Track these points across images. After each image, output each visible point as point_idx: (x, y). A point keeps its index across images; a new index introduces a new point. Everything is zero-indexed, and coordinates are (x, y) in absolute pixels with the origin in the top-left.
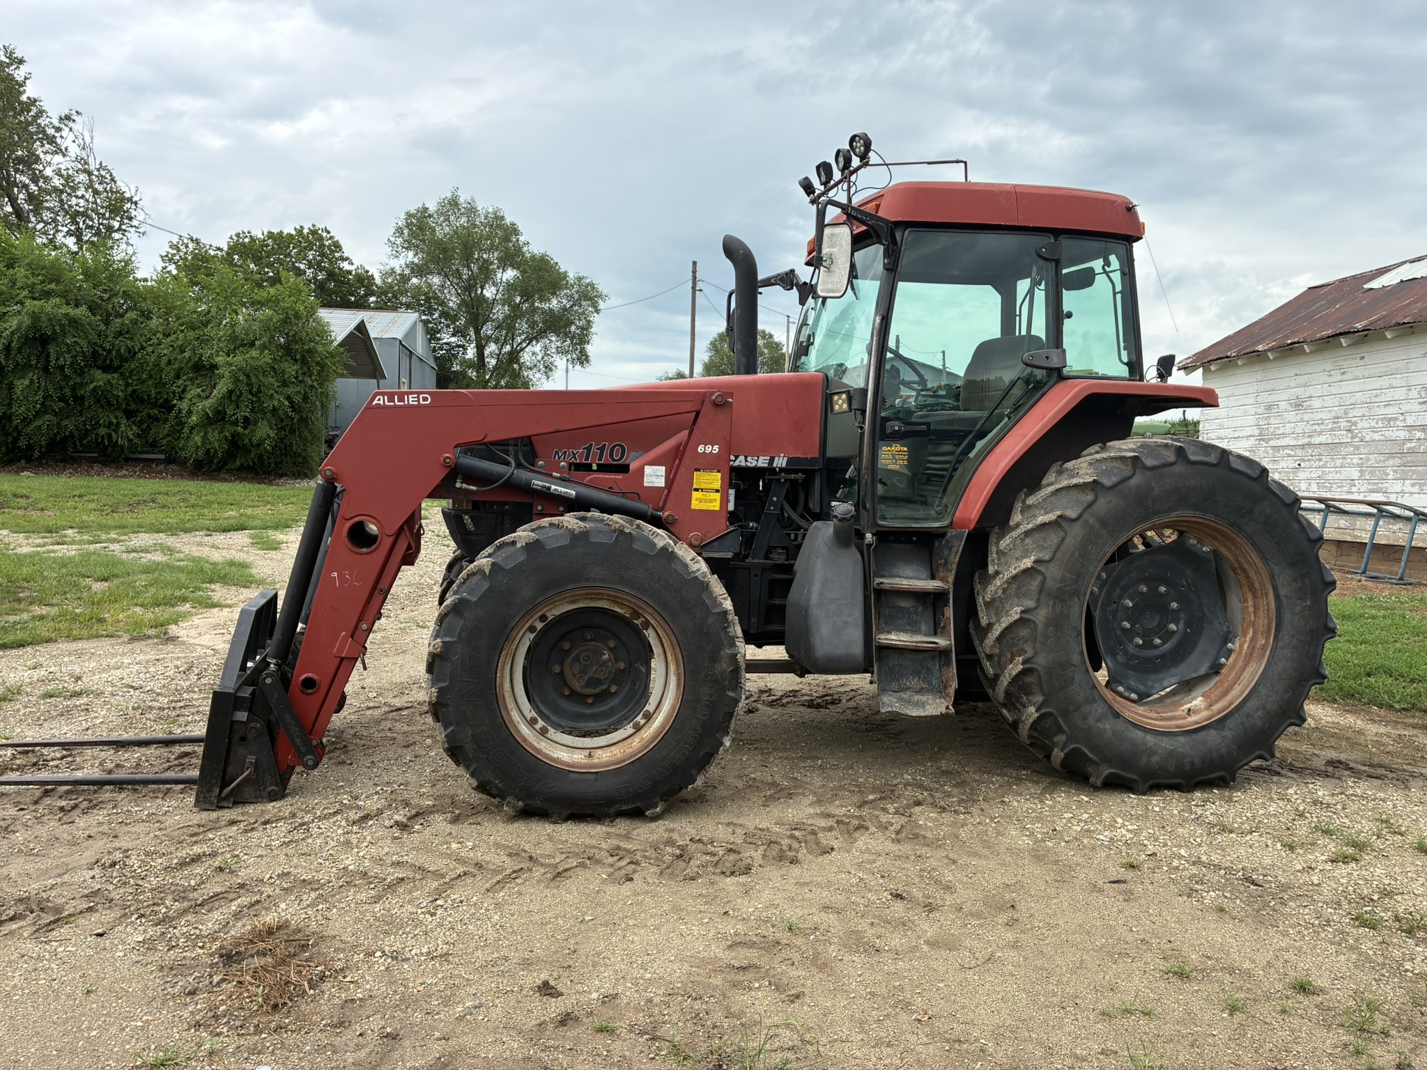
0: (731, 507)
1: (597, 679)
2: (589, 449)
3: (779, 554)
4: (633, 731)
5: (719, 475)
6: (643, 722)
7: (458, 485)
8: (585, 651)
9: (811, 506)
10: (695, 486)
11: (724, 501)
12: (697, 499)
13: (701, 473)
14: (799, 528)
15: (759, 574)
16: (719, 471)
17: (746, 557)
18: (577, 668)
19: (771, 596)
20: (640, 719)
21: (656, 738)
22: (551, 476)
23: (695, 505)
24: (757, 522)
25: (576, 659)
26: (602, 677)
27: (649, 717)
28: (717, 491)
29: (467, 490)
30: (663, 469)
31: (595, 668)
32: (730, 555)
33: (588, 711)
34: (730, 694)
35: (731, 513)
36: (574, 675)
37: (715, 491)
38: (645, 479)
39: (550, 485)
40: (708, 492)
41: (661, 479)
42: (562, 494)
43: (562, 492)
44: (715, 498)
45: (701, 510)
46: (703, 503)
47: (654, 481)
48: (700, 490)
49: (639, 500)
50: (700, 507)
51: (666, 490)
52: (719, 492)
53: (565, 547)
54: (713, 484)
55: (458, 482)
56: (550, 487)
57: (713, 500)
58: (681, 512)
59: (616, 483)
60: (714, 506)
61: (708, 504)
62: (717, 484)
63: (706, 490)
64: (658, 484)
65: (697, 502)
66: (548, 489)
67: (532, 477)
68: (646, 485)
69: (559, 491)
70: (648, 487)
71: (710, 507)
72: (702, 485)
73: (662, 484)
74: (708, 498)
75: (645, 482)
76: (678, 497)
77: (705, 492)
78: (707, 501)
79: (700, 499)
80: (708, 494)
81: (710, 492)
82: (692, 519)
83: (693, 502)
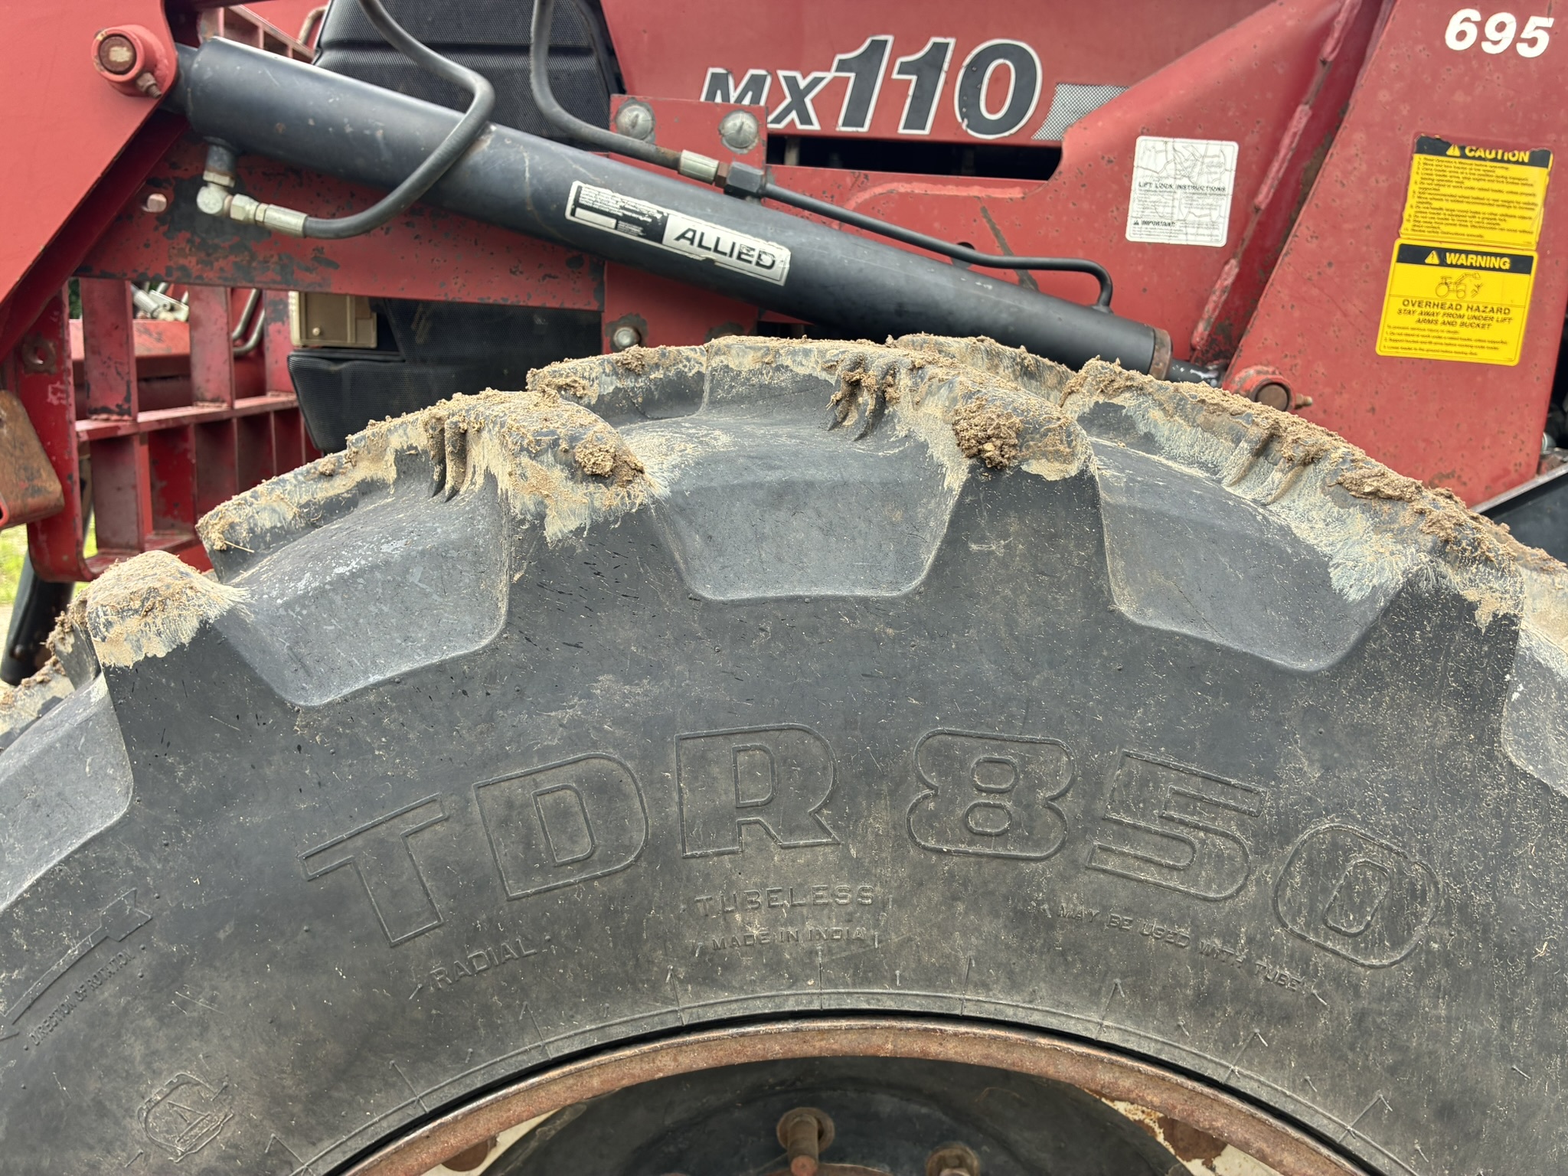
2: (866, 66)
5: (1538, 178)
7: (210, 200)
10: (1408, 235)
12: (1409, 305)
13: (1450, 163)
16: (1538, 160)
22: (672, 166)
23: (1398, 334)
28: (1520, 264)
29: (256, 229)
30: (1228, 152)
37: (1507, 266)
38: (1134, 208)
39: (666, 211)
40: (1471, 267)
41: (1211, 207)
42: (726, 259)
43: (725, 247)
44: (1506, 302)
45: (1430, 361)
46: (1439, 327)
47: (1175, 217)
48: (1433, 258)
49: (1108, 303)
50: (1418, 346)
51: (1226, 263)
52: (1528, 272)
53: (892, 602)
54: (1503, 225)
55: (213, 188)
56: (665, 220)
57: (1492, 310)
58: (1321, 370)
59: (989, 221)
60: (1495, 345)
61: (1465, 332)
62: (1525, 225)
63: (1463, 259)
64: (1194, 231)
65: (1410, 321)
66: (655, 230)
67: (576, 171)
68: (1134, 234)
69: (709, 242)
70: (1141, 246)
71: (1468, 350)
72: (1444, 228)
73: (1215, 232)
74: (1469, 298)
75: (1130, 222)
76: (1315, 292)
77: (1456, 266)
78: (1460, 316)
79: (1428, 304)
80: (1471, 278)
81: (1480, 268)
82: (1373, 410)
83: (1391, 316)
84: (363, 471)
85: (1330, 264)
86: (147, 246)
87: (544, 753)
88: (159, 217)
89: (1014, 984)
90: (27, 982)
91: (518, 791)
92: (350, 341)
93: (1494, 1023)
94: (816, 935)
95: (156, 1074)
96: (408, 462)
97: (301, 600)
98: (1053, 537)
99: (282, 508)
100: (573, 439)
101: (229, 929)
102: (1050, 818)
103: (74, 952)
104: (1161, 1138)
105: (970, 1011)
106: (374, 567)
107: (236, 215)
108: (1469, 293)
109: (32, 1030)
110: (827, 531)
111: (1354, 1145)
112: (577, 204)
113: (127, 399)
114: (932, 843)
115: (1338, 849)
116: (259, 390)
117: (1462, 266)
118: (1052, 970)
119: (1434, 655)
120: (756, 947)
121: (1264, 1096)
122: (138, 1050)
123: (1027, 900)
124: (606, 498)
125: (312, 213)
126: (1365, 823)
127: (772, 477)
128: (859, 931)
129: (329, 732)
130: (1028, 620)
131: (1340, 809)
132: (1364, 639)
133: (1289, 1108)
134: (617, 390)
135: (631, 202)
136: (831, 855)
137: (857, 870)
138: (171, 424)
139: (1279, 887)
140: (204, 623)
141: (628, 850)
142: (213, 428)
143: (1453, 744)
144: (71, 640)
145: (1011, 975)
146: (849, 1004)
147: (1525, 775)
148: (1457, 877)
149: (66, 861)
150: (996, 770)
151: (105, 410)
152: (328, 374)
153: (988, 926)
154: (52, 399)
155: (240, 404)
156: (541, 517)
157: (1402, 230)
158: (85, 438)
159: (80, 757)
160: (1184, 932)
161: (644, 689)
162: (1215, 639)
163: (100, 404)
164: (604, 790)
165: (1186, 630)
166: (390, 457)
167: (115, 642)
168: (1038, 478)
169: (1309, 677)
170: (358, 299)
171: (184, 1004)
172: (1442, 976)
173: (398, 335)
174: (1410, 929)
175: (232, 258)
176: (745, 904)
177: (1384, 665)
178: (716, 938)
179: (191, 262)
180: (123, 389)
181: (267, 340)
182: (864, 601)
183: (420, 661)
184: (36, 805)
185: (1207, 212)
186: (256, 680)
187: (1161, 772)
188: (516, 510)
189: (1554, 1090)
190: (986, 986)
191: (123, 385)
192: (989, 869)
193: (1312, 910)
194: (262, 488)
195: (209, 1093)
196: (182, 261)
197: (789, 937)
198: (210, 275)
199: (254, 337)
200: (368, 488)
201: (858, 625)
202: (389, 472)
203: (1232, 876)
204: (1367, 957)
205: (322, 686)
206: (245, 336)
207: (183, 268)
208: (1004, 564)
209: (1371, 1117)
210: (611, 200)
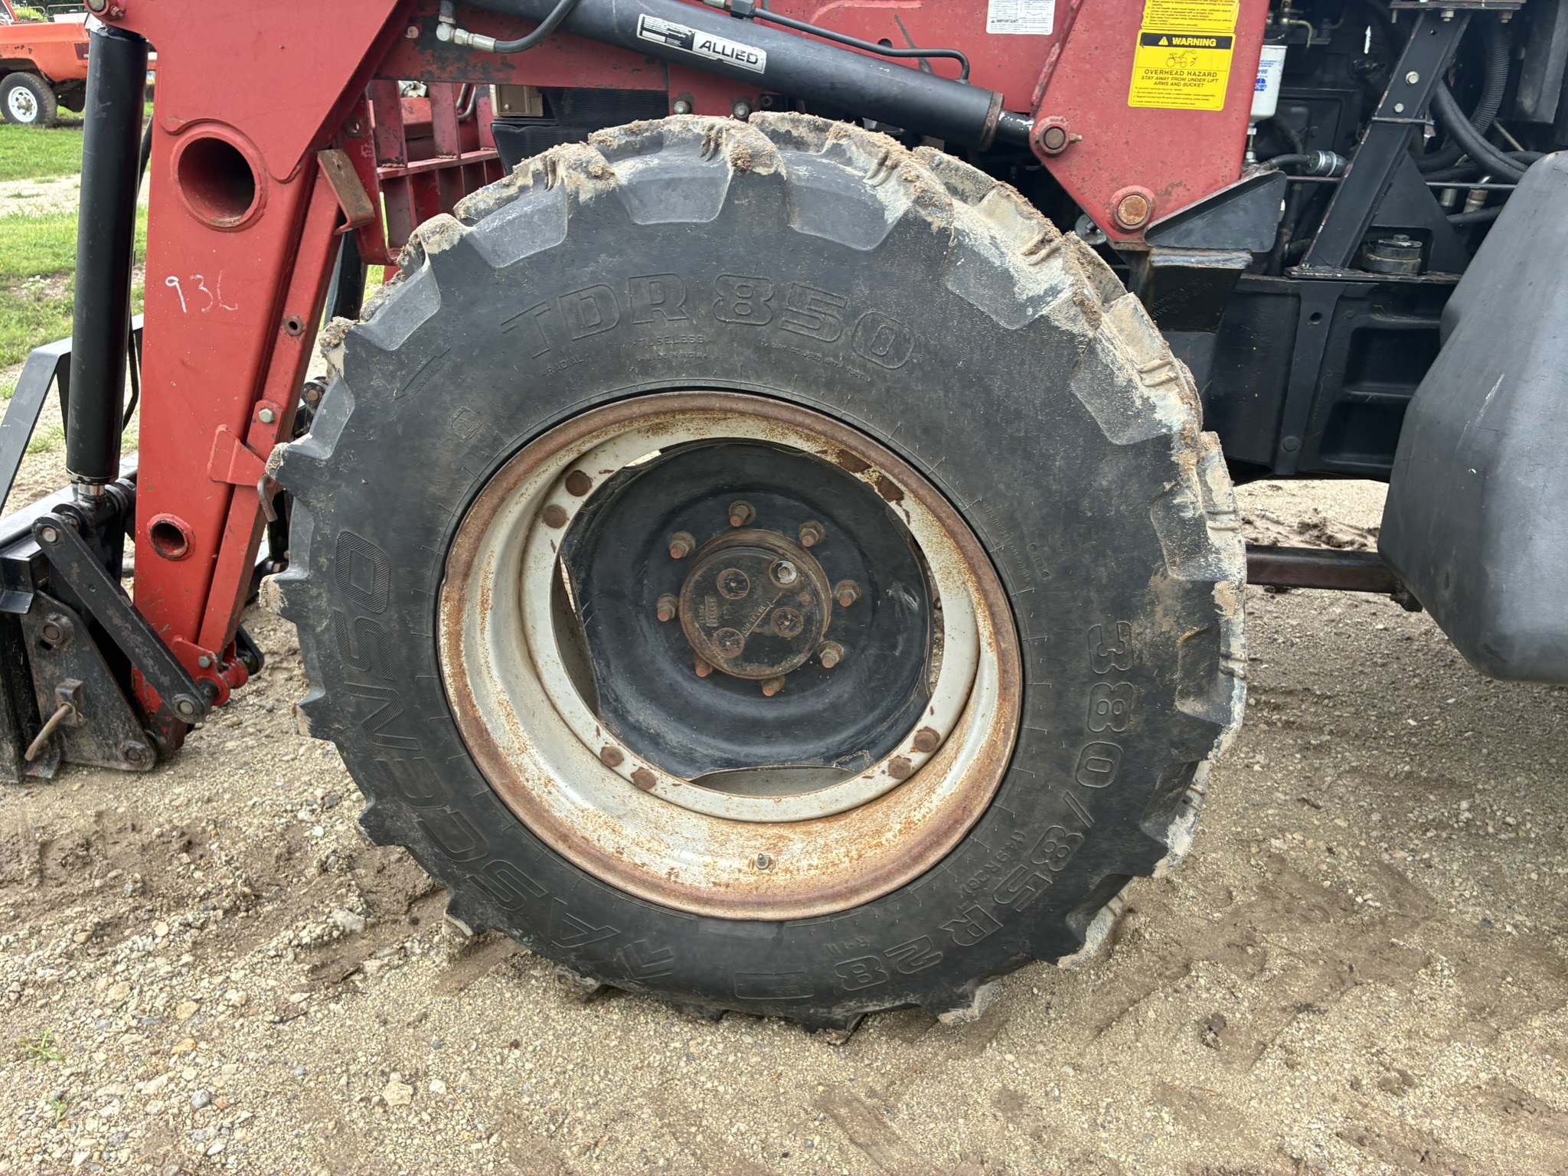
0: (1265, 104)
1: (775, 637)
3: (1400, 252)
4: (890, 782)
6: (917, 758)
7: (443, 33)
8: (728, 564)
9: (1527, 102)
10: (1148, 27)
11: (1245, 81)
12: (1149, 73)
14: (1477, 169)
15: (1328, 312)
17: (1295, 259)
18: (711, 611)
19: (1354, 373)
20: (906, 750)
21: (947, 833)
23: (1143, 93)
24: (1345, 154)
25: (707, 587)
26: (788, 634)
27: (933, 746)
28: (1223, 43)
29: (469, 48)
31: (762, 610)
32: (1238, 261)
33: (770, 713)
34: (1190, 707)
35: (1263, 124)
36: (709, 632)
37: (1214, 44)
38: (991, 12)
39: (693, 31)
40: (1190, 46)
41: (1042, 8)
42: (729, 59)
43: (728, 51)
44: (1214, 69)
45: (1163, 110)
46: (1169, 87)
47: (1019, 16)
48: (1164, 41)
49: (966, 77)
50: (1156, 100)
51: (1053, 45)
52: (1229, 48)
53: (706, 224)
54: (1211, 17)
55: (444, 25)
56: (693, 36)
57: (1204, 75)
58: (1093, 118)
59: (900, 24)
60: (1206, 97)
61: (1186, 90)
62: (1227, 16)
63: (1184, 41)
64: (1031, 25)
65: (1150, 84)
66: (688, 42)
67: (642, 8)
68: (991, 29)
69: (719, 49)
70: (997, 37)
71: (1189, 101)
72: (1171, 21)
73: (1045, 25)
74: (1188, 67)
75: (989, 20)
76: (1088, 66)
77: (1179, 46)
78: (1183, 79)
79: (1161, 72)
80: (1190, 54)
81: (1196, 47)
82: (1127, 143)
83: (1137, 81)
84: (520, 182)
85: (1097, 48)
86: (409, 59)
87: (582, 284)
88: (416, 41)
89: (759, 377)
90: (408, 374)
91: (575, 298)
92: (527, 113)
93: (941, 393)
94: (683, 356)
95: (455, 407)
96: (538, 177)
97: (495, 230)
98: (766, 197)
99: (488, 200)
100: (588, 162)
101: (477, 351)
102: (766, 308)
103: (424, 363)
104: (876, 491)
105: (743, 388)
106: (521, 216)
107: (458, 41)
108: (1189, 64)
109: (410, 393)
110: (686, 198)
111: (892, 444)
112: (643, 28)
113: (402, 154)
114: (723, 319)
115: (875, 322)
116: (477, 148)
117: (1183, 46)
118: (772, 371)
119: (915, 244)
120: (662, 360)
121: (856, 423)
122: (447, 398)
123: (760, 341)
124: (600, 185)
125: (498, 38)
126: (886, 311)
127: (667, 176)
128: (699, 354)
129: (507, 277)
130: (757, 231)
131: (875, 305)
132: (887, 237)
133: (865, 428)
134: (627, 142)
135: (674, 26)
136: (686, 323)
137: (697, 329)
138: (425, 170)
139: (853, 336)
140: (462, 236)
141: (614, 320)
142: (449, 172)
143: (923, 280)
144: (407, 258)
145: (757, 372)
146: (698, 384)
147: (952, 293)
148: (924, 333)
149: (419, 328)
150: (745, 289)
151: (389, 161)
152: (514, 134)
153: (748, 352)
154: (364, 154)
155: (464, 156)
156: (578, 193)
157: (1143, 24)
158: (382, 177)
159: (421, 291)
160: (819, 355)
161: (617, 259)
162: (830, 238)
163: (387, 157)
164: (603, 298)
165: (818, 235)
166: (530, 175)
167: (432, 244)
168: (759, 174)
169: (866, 253)
170: (531, 87)
171: (464, 380)
172: (918, 373)
173: (554, 109)
174: (905, 354)
175: (456, 65)
176: (658, 343)
177: (895, 248)
178: (647, 356)
179: (433, 68)
180: (398, 147)
181: (478, 110)
182: (695, 224)
183: (538, 250)
184: (406, 311)
185: (1038, 12)
186: (481, 258)
187: (808, 291)
188: (568, 190)
189: (969, 423)
190: (748, 378)
191: (397, 145)
192: (746, 328)
193: (866, 345)
194: (480, 191)
195: (473, 414)
196: (429, 68)
197: (674, 356)
198: (444, 76)
199: (470, 106)
200: (523, 189)
201: (693, 234)
202: (530, 181)
203: (835, 332)
204: (888, 364)
205: (504, 261)
206: (464, 106)
207: (430, 72)
208: (747, 208)
209: (897, 433)
210: (662, 25)
